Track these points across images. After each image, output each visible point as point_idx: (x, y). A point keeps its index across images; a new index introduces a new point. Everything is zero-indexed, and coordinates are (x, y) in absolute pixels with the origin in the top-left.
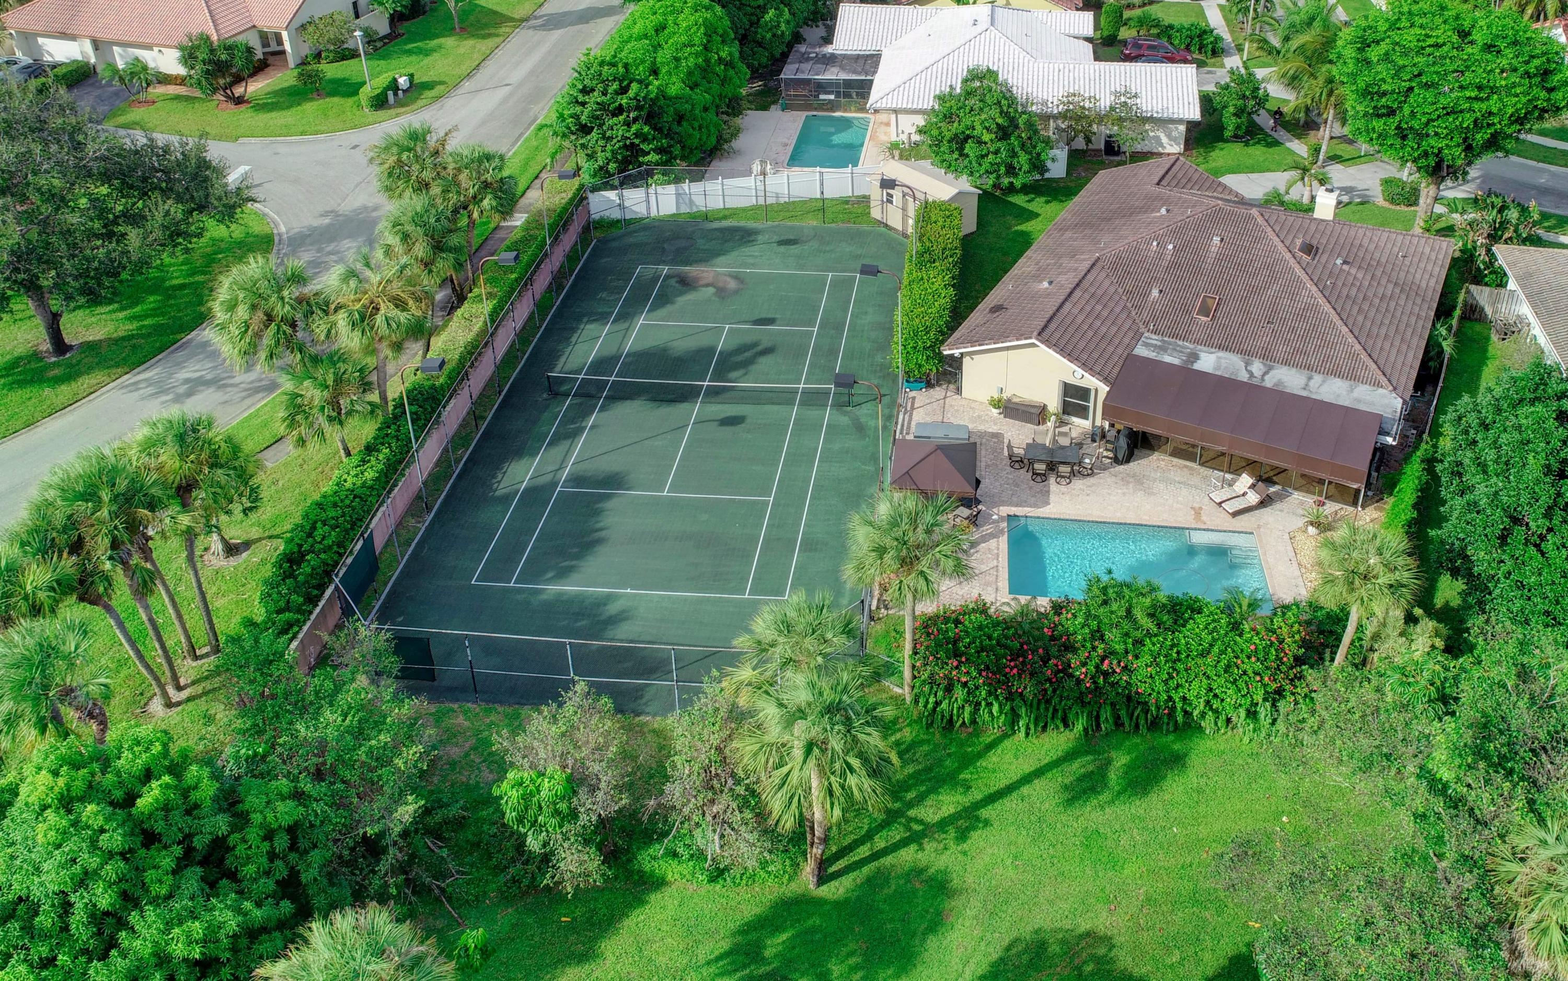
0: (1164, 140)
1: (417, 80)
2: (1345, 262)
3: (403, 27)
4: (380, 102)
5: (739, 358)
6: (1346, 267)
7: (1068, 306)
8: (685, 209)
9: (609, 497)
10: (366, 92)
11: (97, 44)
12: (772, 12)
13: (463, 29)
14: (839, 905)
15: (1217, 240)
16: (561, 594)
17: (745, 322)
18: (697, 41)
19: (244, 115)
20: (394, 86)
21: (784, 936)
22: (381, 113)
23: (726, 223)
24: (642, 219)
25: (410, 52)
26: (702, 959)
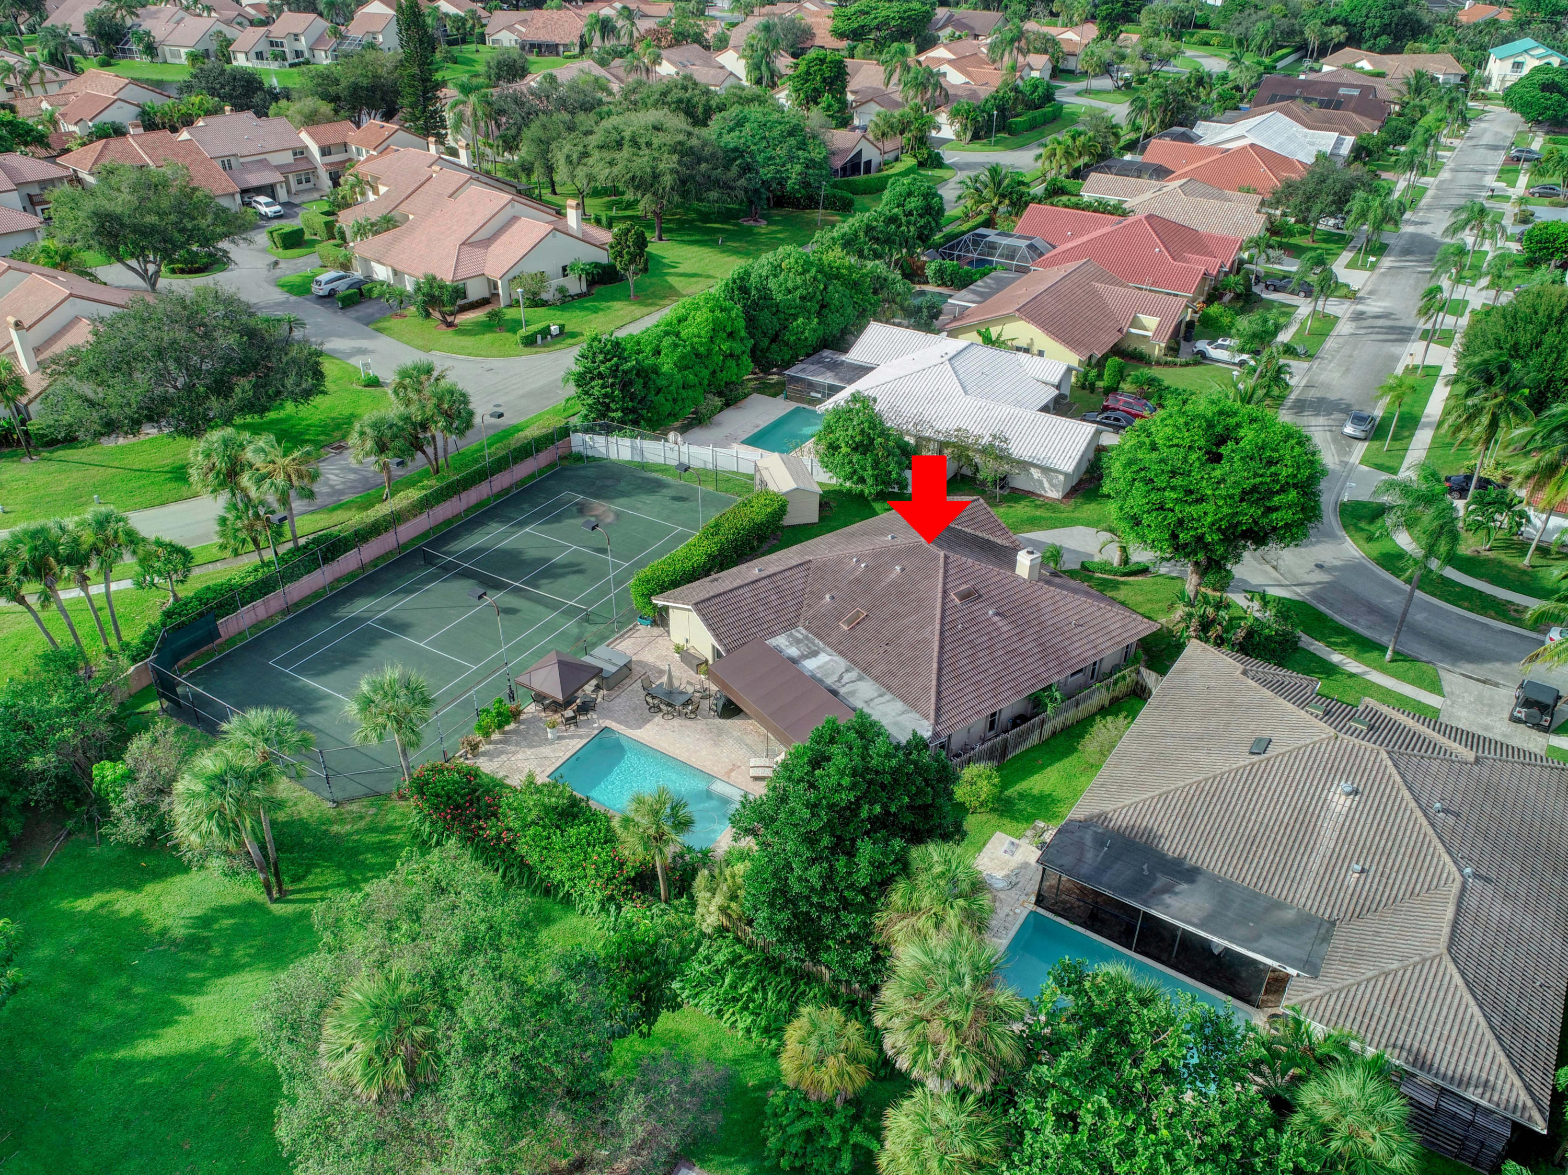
0: (1046, 485)
1: (567, 329)
2: (997, 614)
3: (597, 290)
4: (530, 341)
5: (560, 571)
6: (996, 619)
7: (746, 589)
8: (637, 459)
9: (391, 636)
10: (523, 332)
11: (395, 273)
12: (800, 320)
13: (636, 297)
14: (276, 918)
15: (898, 568)
16: (307, 685)
17: (589, 547)
18: (703, 333)
19: (448, 336)
20: (546, 332)
21: (232, 921)
22: (527, 350)
23: (655, 475)
24: (600, 459)
25: (587, 309)
26: (183, 914)
